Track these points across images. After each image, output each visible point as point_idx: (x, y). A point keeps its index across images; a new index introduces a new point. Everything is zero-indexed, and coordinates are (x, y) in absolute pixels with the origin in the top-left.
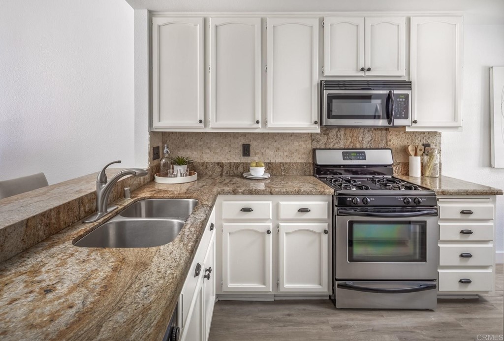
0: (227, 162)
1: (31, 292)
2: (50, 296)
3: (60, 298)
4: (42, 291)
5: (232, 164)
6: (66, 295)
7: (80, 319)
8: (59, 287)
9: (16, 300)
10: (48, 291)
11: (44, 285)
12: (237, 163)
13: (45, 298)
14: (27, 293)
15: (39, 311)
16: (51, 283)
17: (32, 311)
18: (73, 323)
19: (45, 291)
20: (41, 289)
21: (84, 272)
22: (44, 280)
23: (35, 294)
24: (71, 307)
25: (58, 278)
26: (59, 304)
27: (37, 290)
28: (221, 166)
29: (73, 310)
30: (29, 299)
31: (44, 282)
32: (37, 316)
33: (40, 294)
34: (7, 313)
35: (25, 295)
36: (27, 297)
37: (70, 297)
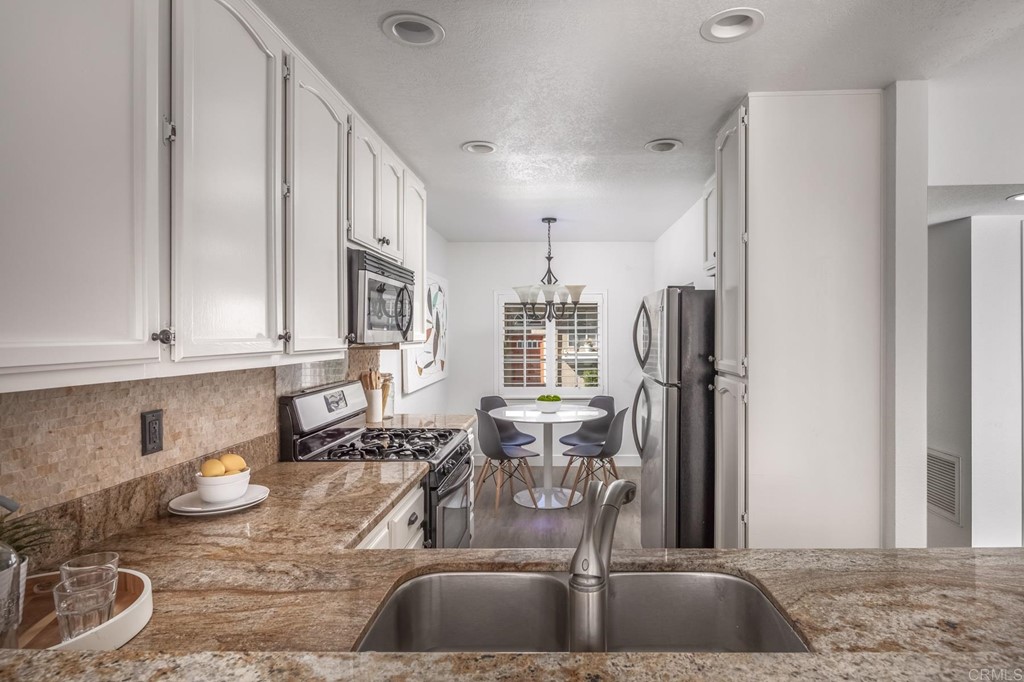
0: (92, 491)
1: (973, 639)
2: (953, 619)
3: (946, 610)
4: (958, 630)
5: (113, 494)
6: (936, 608)
7: (948, 585)
8: (934, 621)
9: (999, 643)
10: (952, 627)
11: (948, 637)
12: (129, 483)
13: (962, 621)
14: (980, 641)
15: (980, 614)
16: (938, 631)
17: (988, 619)
18: (957, 586)
19: (955, 628)
20: (957, 634)
21: (882, 613)
22: (942, 641)
23: (969, 633)
24: (945, 596)
25: (921, 632)
26: (953, 605)
27: (963, 636)
28: (73, 517)
29: (945, 592)
30: (982, 632)
31: (945, 639)
32: (986, 611)
33: (963, 629)
34: (1019, 636)
35: (984, 640)
36: (982, 636)
37: (935, 603)
